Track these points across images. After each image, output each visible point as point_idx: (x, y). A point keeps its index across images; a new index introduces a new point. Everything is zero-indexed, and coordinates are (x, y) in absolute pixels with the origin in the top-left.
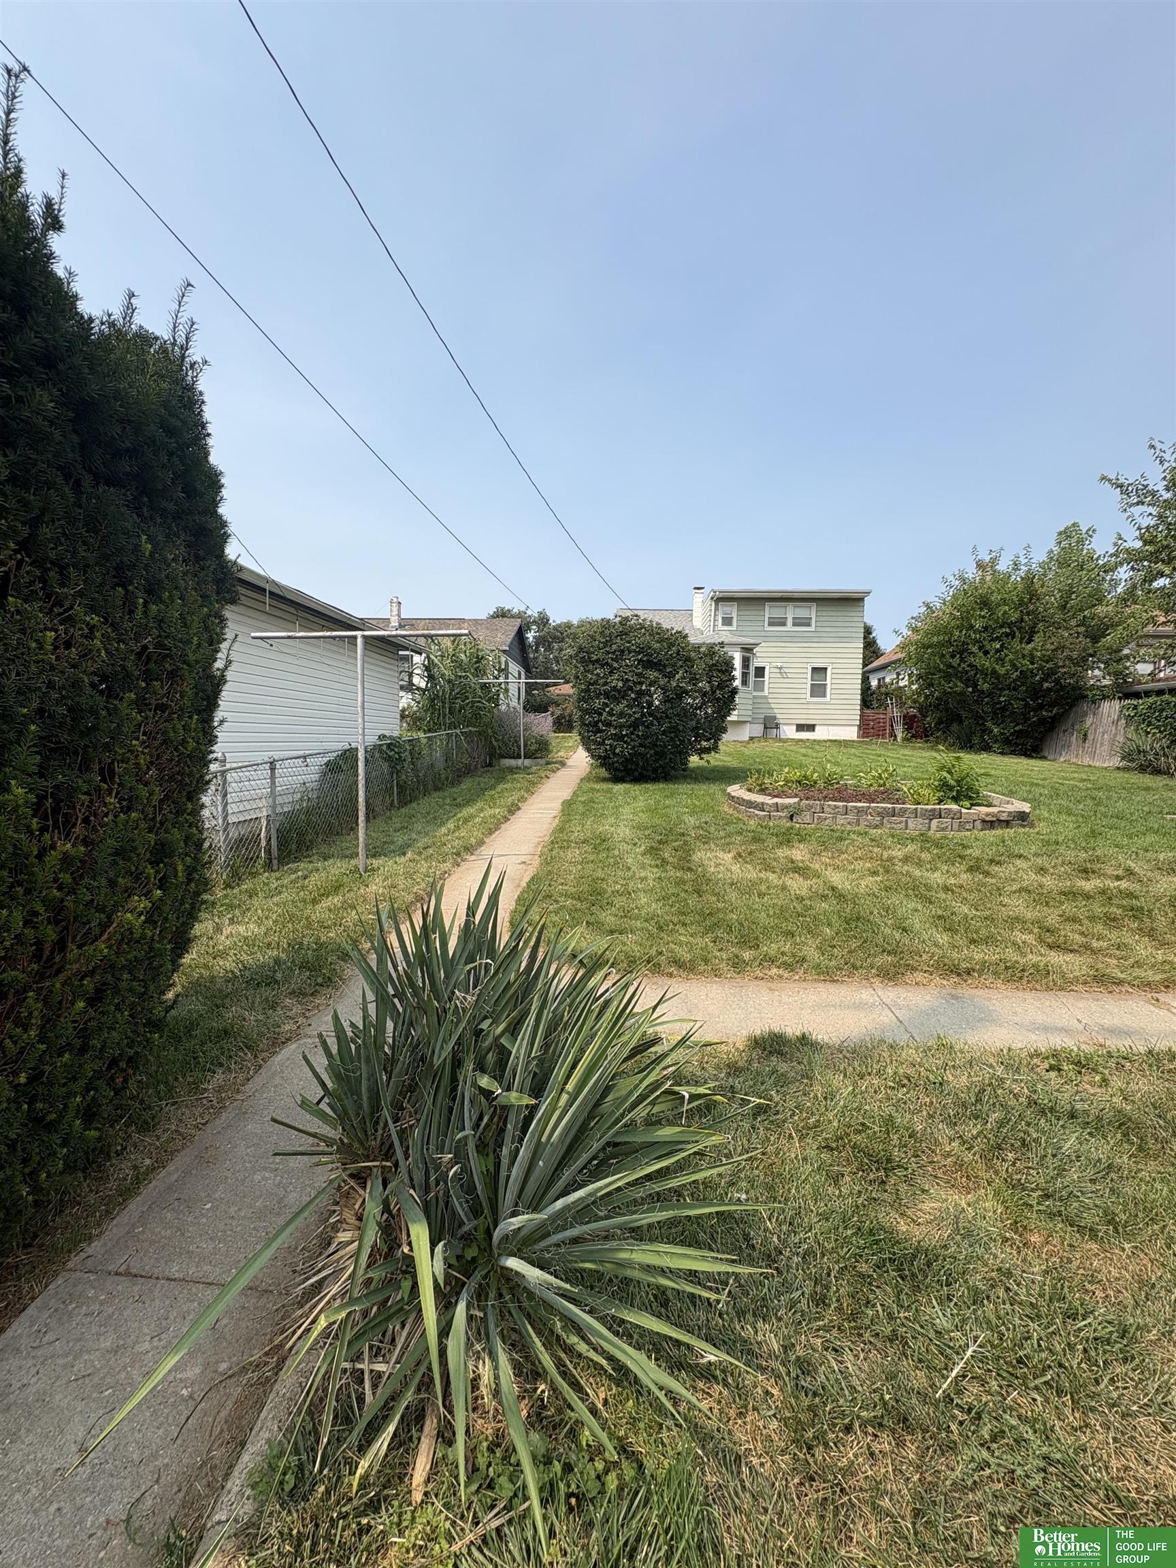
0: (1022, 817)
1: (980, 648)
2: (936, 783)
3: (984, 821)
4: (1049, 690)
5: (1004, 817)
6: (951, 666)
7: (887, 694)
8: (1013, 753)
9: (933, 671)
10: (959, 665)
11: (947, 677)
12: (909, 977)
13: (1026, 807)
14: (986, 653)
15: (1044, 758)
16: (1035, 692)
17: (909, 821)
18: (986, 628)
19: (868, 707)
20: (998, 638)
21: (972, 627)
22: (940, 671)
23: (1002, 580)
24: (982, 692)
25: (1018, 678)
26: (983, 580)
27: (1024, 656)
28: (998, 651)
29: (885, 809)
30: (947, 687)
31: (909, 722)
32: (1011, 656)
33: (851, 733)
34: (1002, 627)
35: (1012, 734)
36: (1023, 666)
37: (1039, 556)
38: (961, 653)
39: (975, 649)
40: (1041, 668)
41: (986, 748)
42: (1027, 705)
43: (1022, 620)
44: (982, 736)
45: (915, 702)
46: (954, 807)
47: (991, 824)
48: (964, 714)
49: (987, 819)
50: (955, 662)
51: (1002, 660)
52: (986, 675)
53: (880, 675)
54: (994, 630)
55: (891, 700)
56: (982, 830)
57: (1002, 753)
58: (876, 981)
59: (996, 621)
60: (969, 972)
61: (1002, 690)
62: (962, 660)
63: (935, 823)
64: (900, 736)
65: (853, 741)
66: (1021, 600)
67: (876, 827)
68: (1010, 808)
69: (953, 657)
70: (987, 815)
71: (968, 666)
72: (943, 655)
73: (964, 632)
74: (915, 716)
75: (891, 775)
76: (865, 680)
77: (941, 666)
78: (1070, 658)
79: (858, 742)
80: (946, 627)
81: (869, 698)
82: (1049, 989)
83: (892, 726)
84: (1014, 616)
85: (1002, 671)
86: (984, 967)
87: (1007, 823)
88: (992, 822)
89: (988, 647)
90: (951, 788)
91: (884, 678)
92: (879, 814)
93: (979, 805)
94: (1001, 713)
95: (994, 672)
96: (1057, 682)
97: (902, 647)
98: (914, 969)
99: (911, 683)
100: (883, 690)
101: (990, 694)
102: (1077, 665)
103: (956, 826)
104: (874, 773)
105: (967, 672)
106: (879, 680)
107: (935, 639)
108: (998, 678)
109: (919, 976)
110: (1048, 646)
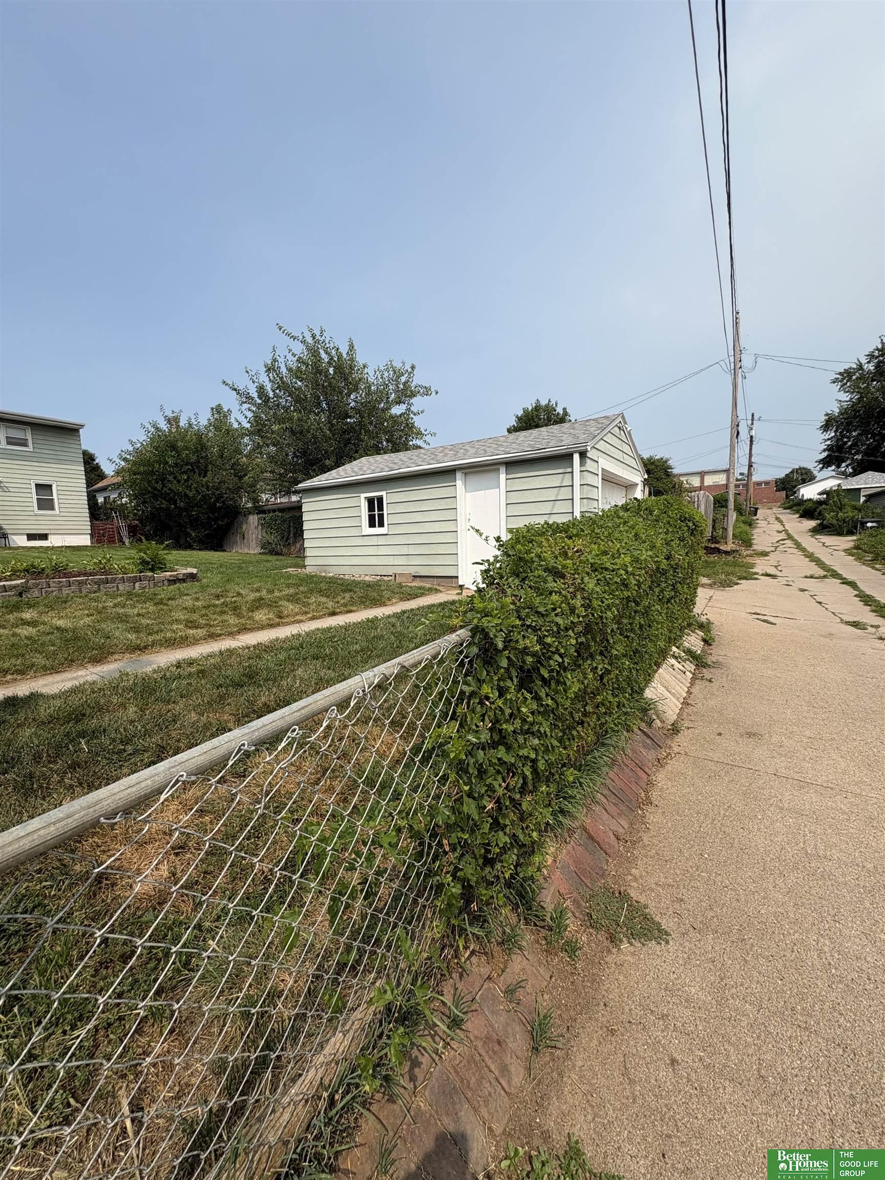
0: (192, 576)
1: (175, 478)
2: (138, 561)
3: (169, 580)
4: (220, 508)
5: (181, 577)
6: (155, 489)
7: (112, 509)
8: (206, 549)
9: (144, 492)
10: (162, 489)
11: (155, 497)
12: (110, 658)
13: (195, 571)
14: (179, 481)
15: (224, 551)
16: (212, 508)
17: (120, 585)
18: (176, 464)
19: (97, 520)
20: (185, 472)
21: (167, 463)
22: (149, 492)
23: (183, 434)
24: (180, 508)
25: (201, 500)
26: (170, 431)
27: (203, 486)
28: (186, 481)
29: (100, 579)
30: (157, 504)
31: (133, 531)
32: (195, 485)
33: (85, 541)
34: (186, 465)
35: (203, 537)
36: (203, 492)
37: (204, 422)
38: (163, 481)
39: (171, 478)
40: (213, 494)
41: (189, 547)
42: (209, 518)
43: (199, 462)
44: (186, 539)
45: (135, 515)
46: (150, 574)
47: (173, 581)
48: (172, 524)
49: (171, 579)
50: (159, 486)
51: (190, 487)
52: (181, 496)
53: (106, 494)
54: (182, 466)
55: (116, 513)
56: (169, 586)
57: (200, 550)
58: (89, 665)
59: (183, 461)
60: (145, 648)
61: (193, 507)
62: (164, 486)
63: (137, 585)
64: (127, 541)
65: (87, 546)
66: (196, 448)
67: (95, 592)
68: (185, 571)
69: (157, 483)
70: (171, 576)
71: (169, 490)
72: (150, 481)
73: (162, 466)
74: (137, 526)
75: (109, 560)
76: (91, 498)
77: (150, 489)
78: (228, 488)
79: (91, 547)
80: (149, 461)
81: (95, 512)
82: (188, 646)
83: (119, 533)
84: (193, 458)
85: (191, 494)
86: (154, 644)
87: (184, 580)
88: (174, 580)
89: (179, 478)
90: (148, 563)
91: (109, 497)
92: (96, 583)
93: (165, 571)
94: (195, 523)
95: (186, 495)
96: (223, 502)
97: (118, 473)
98: (113, 653)
99: (131, 501)
100: (108, 506)
101: (186, 510)
102: (233, 493)
103: (152, 585)
104: (95, 560)
105: (168, 494)
106: (105, 498)
107: (142, 469)
108: (189, 499)
109: (116, 656)
110: (216, 480)
